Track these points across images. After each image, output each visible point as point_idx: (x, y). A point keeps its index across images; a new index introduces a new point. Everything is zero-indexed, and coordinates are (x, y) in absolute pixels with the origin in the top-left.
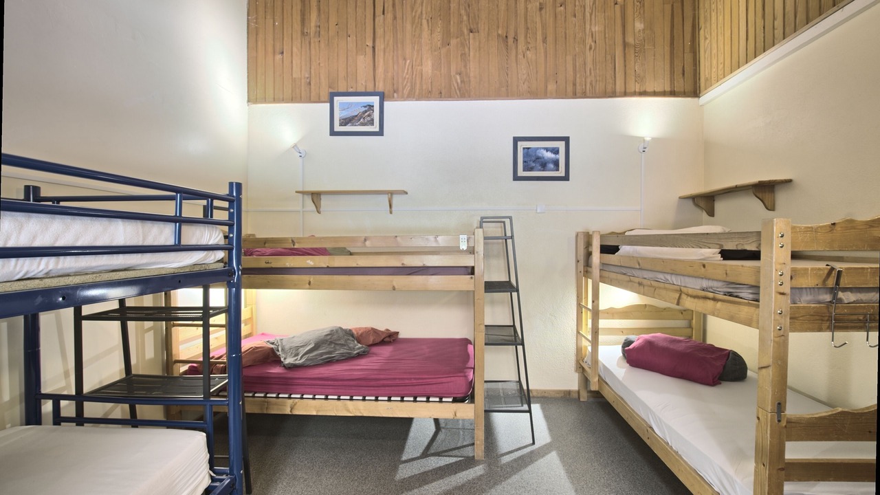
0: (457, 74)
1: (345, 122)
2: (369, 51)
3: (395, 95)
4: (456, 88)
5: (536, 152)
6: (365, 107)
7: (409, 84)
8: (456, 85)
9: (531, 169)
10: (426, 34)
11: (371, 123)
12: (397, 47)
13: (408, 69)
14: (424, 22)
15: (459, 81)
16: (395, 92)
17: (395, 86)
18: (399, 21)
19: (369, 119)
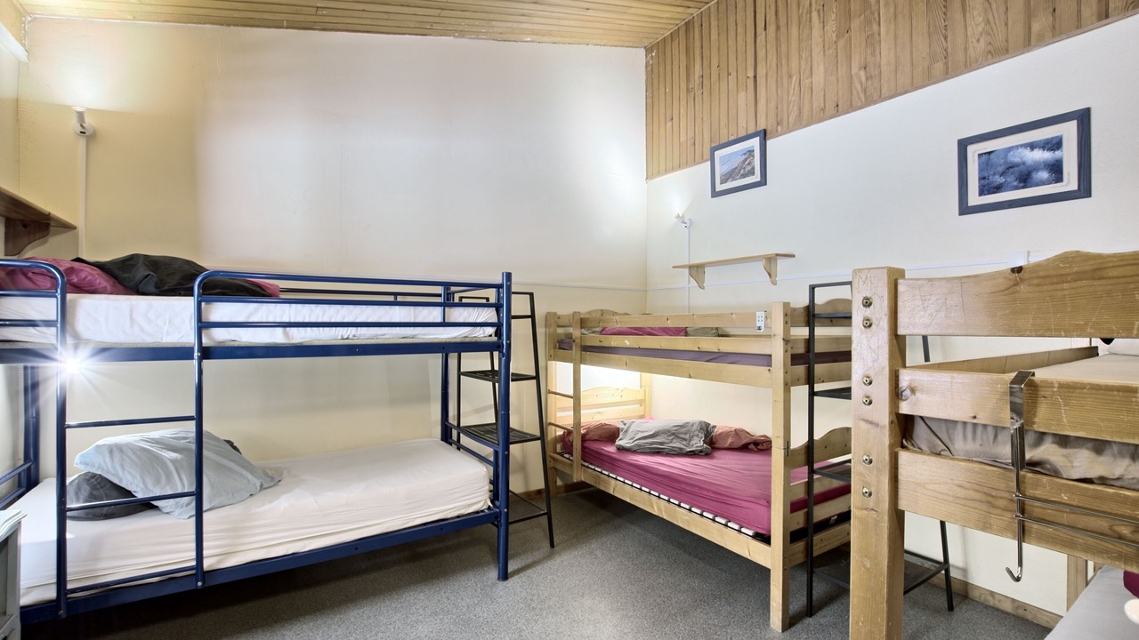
0: (860, 69)
1: (727, 177)
2: (751, 83)
3: (779, 128)
4: (860, 90)
5: (1006, 156)
6: (745, 154)
7: (795, 108)
8: (859, 87)
9: (998, 189)
10: (816, 32)
11: (752, 173)
12: (781, 64)
13: (794, 89)
14: (814, 14)
15: (864, 79)
16: (778, 124)
17: (779, 116)
18: (783, 30)
19: (749, 168)
